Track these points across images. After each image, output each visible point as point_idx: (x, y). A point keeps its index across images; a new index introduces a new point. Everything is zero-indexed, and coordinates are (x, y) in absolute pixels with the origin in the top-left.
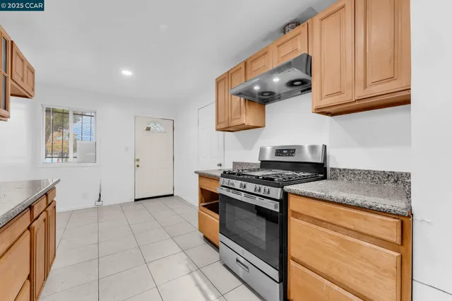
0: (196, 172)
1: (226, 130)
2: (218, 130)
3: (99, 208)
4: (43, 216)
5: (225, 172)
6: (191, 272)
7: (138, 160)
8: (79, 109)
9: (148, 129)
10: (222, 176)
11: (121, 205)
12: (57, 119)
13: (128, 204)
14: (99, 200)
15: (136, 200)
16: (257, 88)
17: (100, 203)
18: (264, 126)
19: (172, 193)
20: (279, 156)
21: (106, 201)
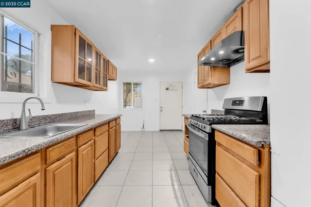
0: (183, 115)
1: (203, 87)
2: (199, 88)
3: (143, 133)
4: (114, 128)
5: (192, 116)
6: (171, 170)
7: (162, 108)
8: (136, 81)
9: (167, 89)
10: (191, 118)
11: (153, 132)
12: (128, 87)
13: (156, 132)
14: (143, 128)
15: (160, 130)
16: (213, 59)
17: (144, 129)
18: (229, 83)
19: (181, 129)
20: (234, 105)
21: (146, 129)
